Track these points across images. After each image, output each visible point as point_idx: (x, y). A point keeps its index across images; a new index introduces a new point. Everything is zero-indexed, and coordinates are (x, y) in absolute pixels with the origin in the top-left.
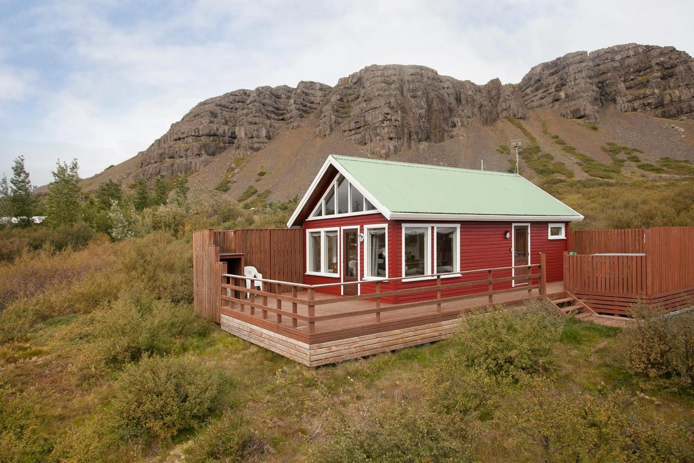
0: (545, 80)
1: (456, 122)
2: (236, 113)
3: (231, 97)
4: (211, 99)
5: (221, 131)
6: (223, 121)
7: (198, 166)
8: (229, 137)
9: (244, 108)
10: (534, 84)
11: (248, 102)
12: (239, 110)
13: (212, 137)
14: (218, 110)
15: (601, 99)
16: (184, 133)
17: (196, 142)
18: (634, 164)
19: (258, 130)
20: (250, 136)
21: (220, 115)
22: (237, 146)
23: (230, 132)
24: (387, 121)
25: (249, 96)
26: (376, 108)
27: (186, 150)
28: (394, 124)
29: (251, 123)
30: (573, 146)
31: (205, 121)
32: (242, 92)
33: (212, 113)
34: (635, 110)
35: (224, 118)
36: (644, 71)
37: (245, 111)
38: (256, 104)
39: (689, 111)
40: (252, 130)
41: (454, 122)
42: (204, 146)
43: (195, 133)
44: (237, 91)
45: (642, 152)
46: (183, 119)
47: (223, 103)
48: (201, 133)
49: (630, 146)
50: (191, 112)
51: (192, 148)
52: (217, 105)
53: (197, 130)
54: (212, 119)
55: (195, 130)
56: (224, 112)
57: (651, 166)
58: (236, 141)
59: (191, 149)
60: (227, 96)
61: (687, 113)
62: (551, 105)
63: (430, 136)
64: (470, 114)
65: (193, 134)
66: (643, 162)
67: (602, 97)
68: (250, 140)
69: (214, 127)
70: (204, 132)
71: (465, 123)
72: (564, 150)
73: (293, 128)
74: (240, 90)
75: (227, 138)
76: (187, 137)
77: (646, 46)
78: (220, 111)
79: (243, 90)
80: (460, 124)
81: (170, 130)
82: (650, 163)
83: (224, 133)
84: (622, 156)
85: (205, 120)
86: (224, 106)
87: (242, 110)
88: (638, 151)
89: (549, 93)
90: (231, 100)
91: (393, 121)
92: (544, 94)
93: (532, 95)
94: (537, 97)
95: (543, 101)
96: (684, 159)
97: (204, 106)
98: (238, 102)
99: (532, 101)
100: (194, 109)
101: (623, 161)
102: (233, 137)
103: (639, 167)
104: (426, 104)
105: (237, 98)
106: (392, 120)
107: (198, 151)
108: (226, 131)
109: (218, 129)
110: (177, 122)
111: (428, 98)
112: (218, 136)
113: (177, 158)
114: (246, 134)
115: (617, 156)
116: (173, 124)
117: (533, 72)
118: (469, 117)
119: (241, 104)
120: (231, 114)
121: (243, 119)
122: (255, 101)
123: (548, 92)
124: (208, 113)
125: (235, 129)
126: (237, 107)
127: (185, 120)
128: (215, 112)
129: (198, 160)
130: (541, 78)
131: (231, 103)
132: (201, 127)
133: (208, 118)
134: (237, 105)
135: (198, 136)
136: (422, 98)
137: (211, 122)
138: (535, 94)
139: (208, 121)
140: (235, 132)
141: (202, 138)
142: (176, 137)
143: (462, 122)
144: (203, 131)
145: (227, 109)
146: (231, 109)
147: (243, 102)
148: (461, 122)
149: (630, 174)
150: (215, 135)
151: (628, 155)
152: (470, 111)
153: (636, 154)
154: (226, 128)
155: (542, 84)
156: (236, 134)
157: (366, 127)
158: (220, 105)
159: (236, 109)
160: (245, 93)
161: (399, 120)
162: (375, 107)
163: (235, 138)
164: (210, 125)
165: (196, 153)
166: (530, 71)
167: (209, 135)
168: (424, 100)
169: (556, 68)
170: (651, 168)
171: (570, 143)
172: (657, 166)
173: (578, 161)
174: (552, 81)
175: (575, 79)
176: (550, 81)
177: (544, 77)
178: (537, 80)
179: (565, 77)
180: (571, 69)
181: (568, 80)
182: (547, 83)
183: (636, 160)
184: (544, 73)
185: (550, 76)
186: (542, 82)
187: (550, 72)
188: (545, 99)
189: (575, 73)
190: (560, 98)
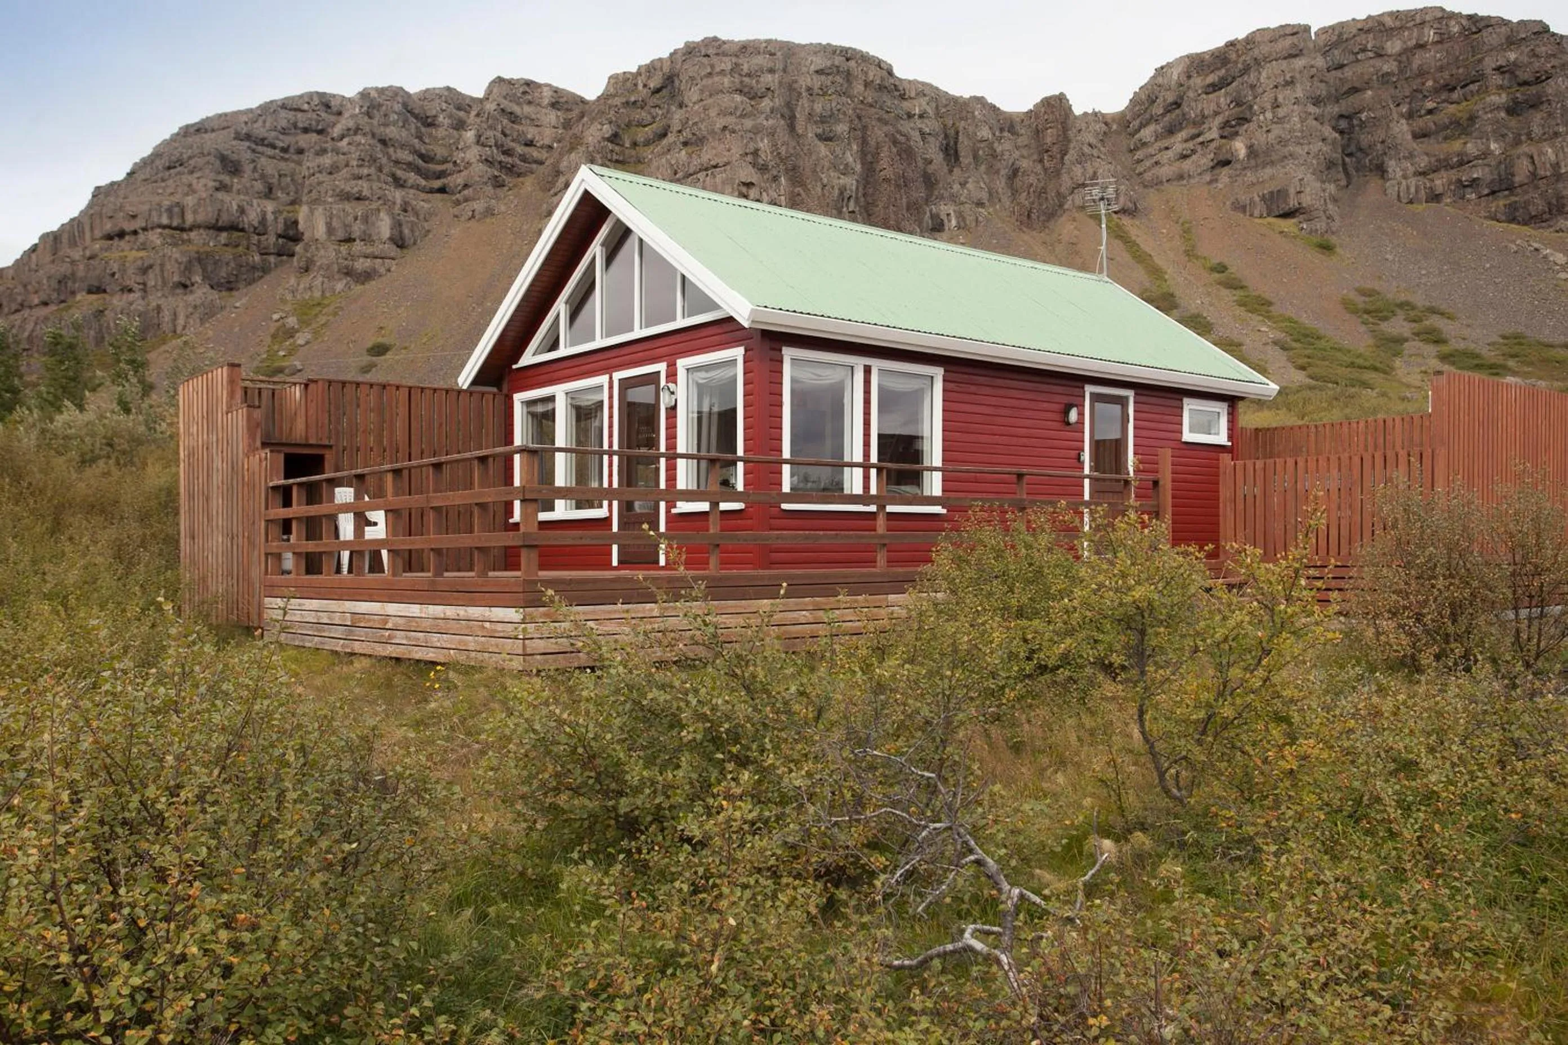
0: (1193, 104)
1: (944, 217)
2: (299, 163)
3: (283, 114)
4: (220, 116)
5: (252, 217)
6: (259, 186)
7: (181, 321)
8: (279, 236)
9: (323, 151)
10: (1163, 115)
11: (336, 131)
12: (310, 154)
13: (224, 235)
14: (242, 151)
15: (1344, 164)
16: (134, 217)
17: (175, 245)
18: (1431, 349)
19: (366, 219)
20: (341, 234)
21: (248, 168)
22: (303, 264)
23: (281, 220)
25: (340, 113)
26: (715, 167)
27: (145, 270)
29: (346, 197)
30: (1267, 296)
31: (204, 183)
32: (316, 100)
33: (223, 159)
34: (1435, 197)
35: (263, 176)
36: (1462, 87)
37: (327, 160)
38: (359, 138)
40: (350, 218)
41: (938, 216)
42: (199, 260)
43: (171, 218)
44: (301, 96)
45: (1451, 317)
46: (130, 175)
47: (259, 130)
48: (190, 219)
49: (1419, 300)
50: (157, 154)
51: (162, 265)
52: (238, 137)
53: (176, 210)
54: (226, 179)
55: (169, 210)
56: (263, 160)
57: (1478, 356)
58: (299, 248)
59: (157, 268)
60: (268, 109)
62: (1207, 177)
64: (984, 196)
65: (165, 221)
66: (1455, 344)
67: (1347, 159)
68: (344, 249)
69: (231, 202)
70: (201, 218)
71: (970, 220)
72: (1242, 306)
73: (473, 216)
74: (310, 95)
75: (272, 239)
76: (145, 229)
77: (1470, 17)
78: (249, 155)
79: (321, 95)
80: (954, 223)
81: (90, 206)
82: (1472, 346)
83: (263, 221)
84: (1398, 326)
85: (203, 181)
86: (262, 141)
87: (317, 154)
88: (1442, 314)
89: (1202, 143)
90: (284, 123)
92: (1190, 145)
93: (1156, 146)
94: (1170, 153)
95: (1187, 165)
96: (1562, 340)
97: (197, 138)
98: (306, 130)
99: (1156, 163)
100: (166, 143)
101: (1400, 340)
102: (292, 235)
103: (1444, 358)
104: (859, 161)
105: (302, 120)
107: (182, 273)
108: (270, 217)
109: (242, 211)
110: (113, 184)
111: (864, 142)
112: (243, 230)
113: (112, 295)
114: (330, 230)
115: (1383, 326)
116: (98, 188)
117: (1160, 80)
118: (980, 204)
119: (314, 137)
120: (283, 165)
121: (320, 183)
122: (357, 130)
123: (1201, 139)
124: (211, 159)
125: (296, 212)
126: (302, 144)
127: (140, 176)
128: (235, 157)
129: (180, 304)
130: (1182, 98)
131: (284, 132)
132: (190, 201)
133: (212, 175)
134: (304, 140)
135: (182, 230)
136: (849, 144)
137: (222, 187)
138: (1165, 143)
139: (211, 184)
140: (296, 223)
141: (193, 235)
142: (108, 227)
143: (960, 216)
144: (195, 212)
145: (270, 151)
146: (285, 150)
147: (320, 132)
148: (957, 218)
149: (1419, 377)
150: (233, 227)
151: (1414, 325)
152: (983, 185)
153: (1434, 321)
154: (270, 207)
155: (1184, 115)
156: (301, 227)
158: (248, 137)
159: (300, 152)
160: (325, 103)
162: (713, 163)
163: (297, 239)
164: (220, 195)
165: (176, 278)
166: (1154, 77)
167: (217, 228)
168: (855, 147)
169: (1223, 71)
170: (1476, 362)
171: (1260, 286)
172: (1490, 355)
173: (1280, 335)
174: (1212, 107)
175: (1275, 106)
176: (1208, 108)
177: (1190, 94)
178: (1170, 105)
179: (1250, 98)
180: (1264, 75)
181: (1255, 108)
182: (1199, 112)
183: (1435, 337)
184: (1189, 83)
185: (1208, 93)
186: (1186, 110)
187: (1208, 80)
188: (1193, 158)
189: (1276, 87)
190: (1233, 159)
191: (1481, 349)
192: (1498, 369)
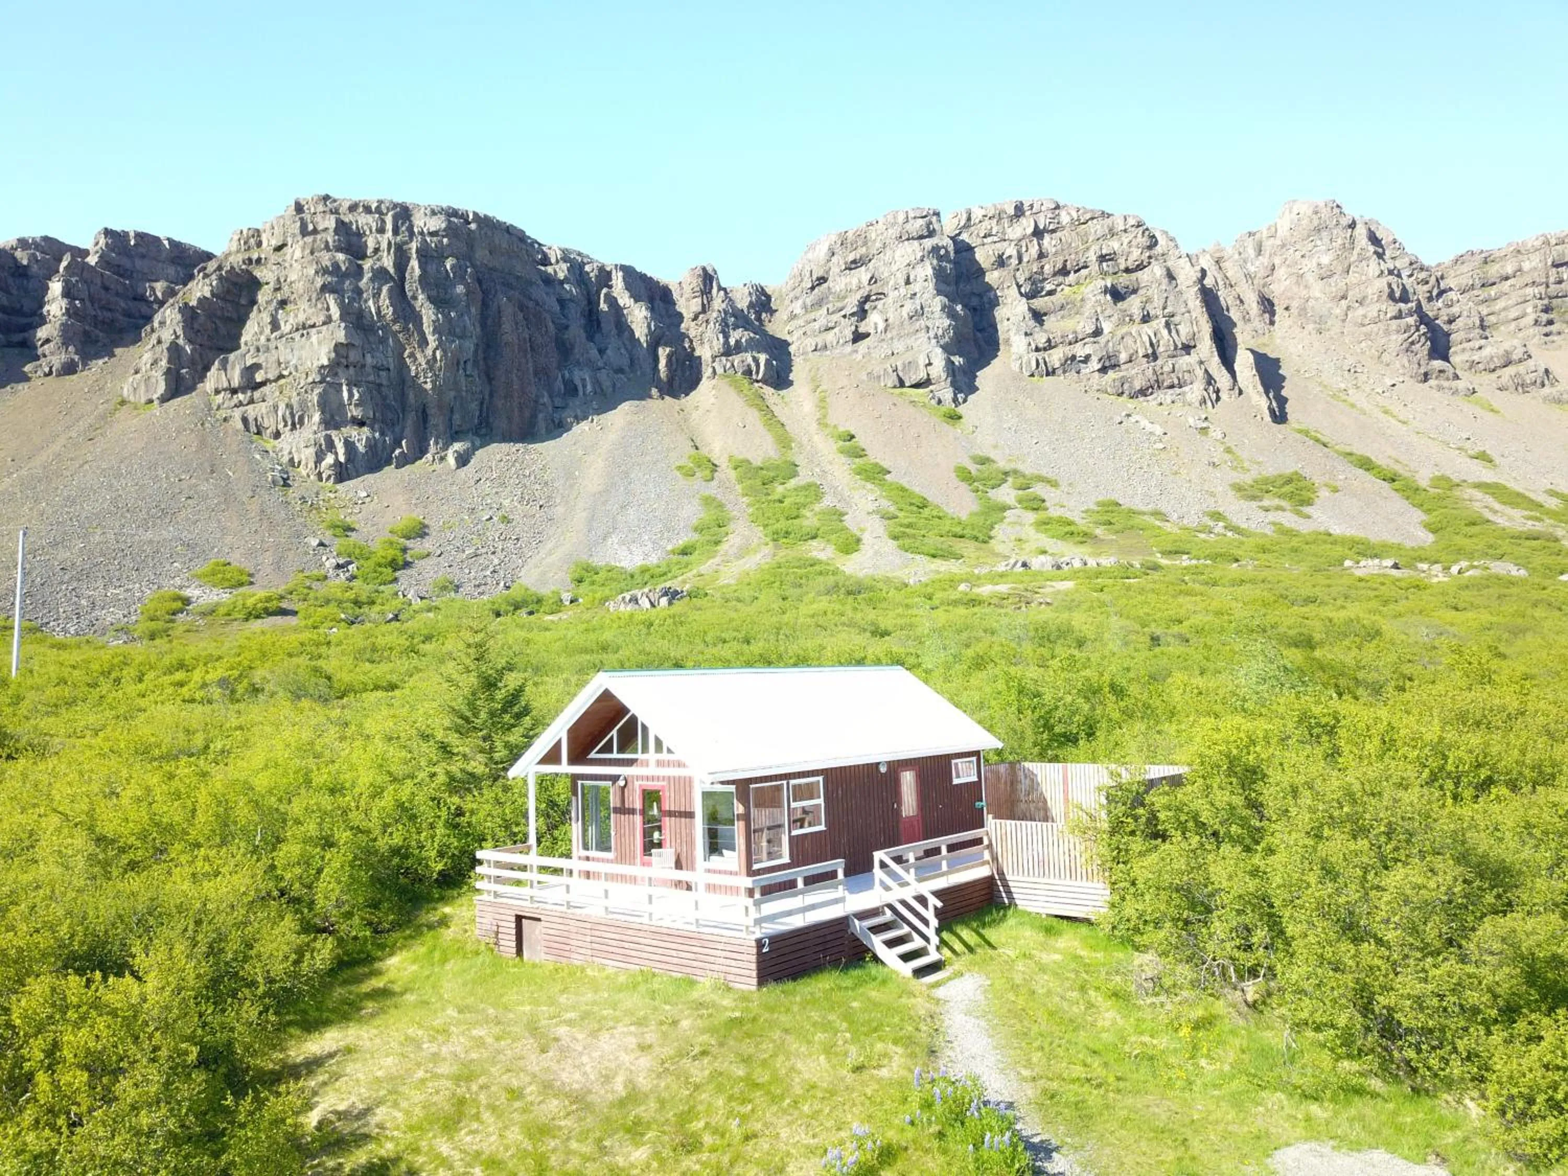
0: (837, 279)
1: (578, 382)
10: (813, 288)
15: (976, 341)
18: (1031, 517)
24: (347, 366)
26: (313, 326)
28: (371, 378)
30: (886, 464)
34: (1051, 373)
36: (1076, 272)
39: (1176, 382)
41: (572, 381)
45: (1054, 484)
49: (1027, 468)
57: (1070, 523)
61: (1172, 387)
62: (848, 349)
63: (491, 420)
64: (625, 362)
66: (1054, 513)
67: (979, 335)
71: (607, 384)
72: (859, 474)
73: (50, 373)
77: (1080, 209)
80: (589, 388)
82: (1069, 515)
84: (1006, 494)
88: (1049, 482)
89: (845, 316)
91: (368, 369)
92: (834, 317)
93: (804, 318)
94: (816, 325)
95: (830, 337)
96: (1150, 508)
99: (806, 334)
101: (1004, 508)
103: (1043, 525)
104: (477, 325)
106: (363, 366)
111: (485, 305)
115: (992, 493)
117: (810, 256)
118: (620, 370)
123: (843, 313)
130: (828, 272)
136: (468, 306)
138: (812, 316)
143: (597, 382)
148: (593, 384)
151: (1021, 492)
152: (623, 351)
153: (1039, 490)
155: (829, 289)
157: (282, 381)
161: (392, 367)
162: (310, 322)
168: (473, 310)
169: (864, 249)
170: (1068, 529)
171: (877, 455)
172: (1082, 524)
173: (885, 503)
174: (855, 282)
175: (908, 282)
176: (851, 283)
177: (835, 270)
178: (818, 279)
179: (886, 274)
180: (898, 253)
181: (891, 283)
182: (843, 286)
183: (1037, 504)
184: (834, 259)
185: (851, 269)
186: (831, 285)
187: (851, 257)
188: (836, 330)
189: (909, 265)
190: (872, 331)
191: (1075, 516)
192: (1085, 537)
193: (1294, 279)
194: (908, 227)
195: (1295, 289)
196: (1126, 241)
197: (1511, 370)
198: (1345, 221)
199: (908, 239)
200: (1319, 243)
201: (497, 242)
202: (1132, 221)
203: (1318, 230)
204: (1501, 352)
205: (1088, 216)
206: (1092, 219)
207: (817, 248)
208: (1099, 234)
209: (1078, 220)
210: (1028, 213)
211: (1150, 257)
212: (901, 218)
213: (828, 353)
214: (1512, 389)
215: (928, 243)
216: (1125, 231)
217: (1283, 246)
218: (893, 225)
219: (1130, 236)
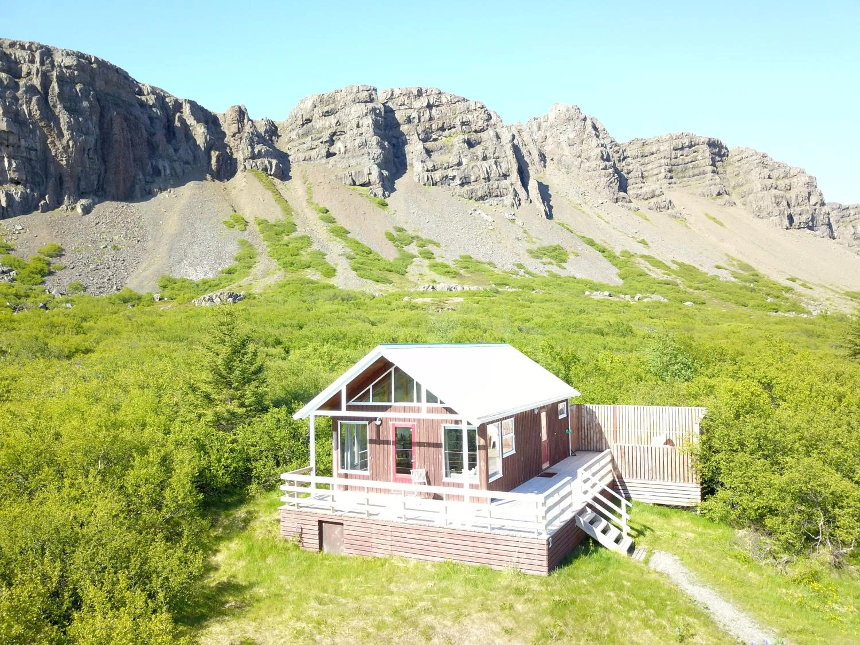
0: (318, 121)
1: (161, 168)
10: (303, 125)
15: (394, 163)
18: (427, 262)
24: (8, 146)
28: (25, 154)
30: (347, 228)
34: (435, 184)
36: (449, 129)
39: (499, 194)
41: (157, 167)
45: (438, 245)
49: (423, 236)
57: (447, 267)
61: (497, 196)
62: (323, 161)
63: (105, 187)
64: (190, 158)
66: (438, 260)
71: (179, 170)
72: (332, 232)
77: (451, 96)
80: (168, 172)
82: (445, 262)
84: (413, 249)
88: (435, 244)
89: (322, 143)
91: (22, 149)
92: (315, 143)
93: (298, 142)
94: (305, 146)
95: (313, 153)
96: (487, 260)
99: (299, 151)
101: (413, 257)
103: (433, 266)
104: (97, 127)
106: (19, 146)
111: (102, 116)
115: (406, 248)
117: (302, 106)
118: (187, 163)
123: (321, 140)
130: (312, 117)
136: (91, 115)
138: (302, 140)
143: (172, 169)
149: (417, 277)
151: (421, 249)
152: (189, 151)
153: (430, 248)
155: (312, 126)
161: (39, 148)
168: (94, 118)
169: (333, 105)
170: (446, 269)
171: (342, 222)
172: (453, 267)
173: (348, 250)
174: (328, 124)
175: (358, 126)
176: (325, 124)
177: (316, 116)
178: (306, 120)
179: (346, 121)
180: (353, 110)
181: (348, 126)
182: (321, 125)
183: (429, 256)
184: (316, 110)
185: (325, 116)
186: (314, 124)
187: (326, 109)
188: (317, 150)
189: (359, 117)
190: (337, 152)
191: (450, 263)
192: (456, 275)
193: (556, 144)
194: (359, 95)
195: (556, 150)
196: (475, 116)
197: (654, 200)
198: (582, 117)
199: (359, 102)
200: (569, 127)
201: (110, 77)
202: (479, 105)
203: (569, 120)
204: (650, 190)
205: (456, 100)
206: (459, 101)
207: (306, 102)
208: (462, 110)
209: (451, 101)
210: (424, 95)
211: (487, 125)
212: (355, 90)
213: (312, 162)
214: (655, 209)
215: (370, 106)
216: (475, 110)
217: (551, 127)
218: (351, 93)
219: (478, 113)
